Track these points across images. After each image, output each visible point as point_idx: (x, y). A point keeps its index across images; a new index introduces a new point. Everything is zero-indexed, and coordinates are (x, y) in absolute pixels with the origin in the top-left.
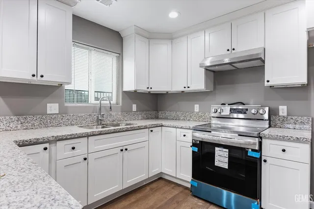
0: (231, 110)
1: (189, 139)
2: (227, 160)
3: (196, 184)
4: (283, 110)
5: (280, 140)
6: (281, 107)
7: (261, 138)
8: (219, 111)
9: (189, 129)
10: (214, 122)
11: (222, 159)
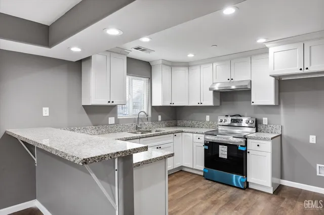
0: (232, 120)
1: (202, 141)
2: (226, 153)
3: (207, 171)
4: (265, 121)
5: (256, 139)
6: (264, 119)
7: (246, 139)
8: (223, 121)
9: (202, 134)
10: (220, 128)
11: (223, 153)
